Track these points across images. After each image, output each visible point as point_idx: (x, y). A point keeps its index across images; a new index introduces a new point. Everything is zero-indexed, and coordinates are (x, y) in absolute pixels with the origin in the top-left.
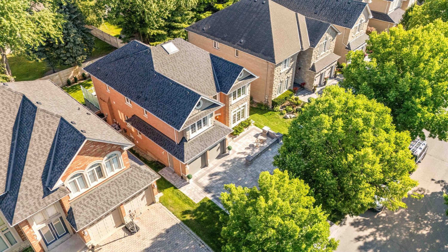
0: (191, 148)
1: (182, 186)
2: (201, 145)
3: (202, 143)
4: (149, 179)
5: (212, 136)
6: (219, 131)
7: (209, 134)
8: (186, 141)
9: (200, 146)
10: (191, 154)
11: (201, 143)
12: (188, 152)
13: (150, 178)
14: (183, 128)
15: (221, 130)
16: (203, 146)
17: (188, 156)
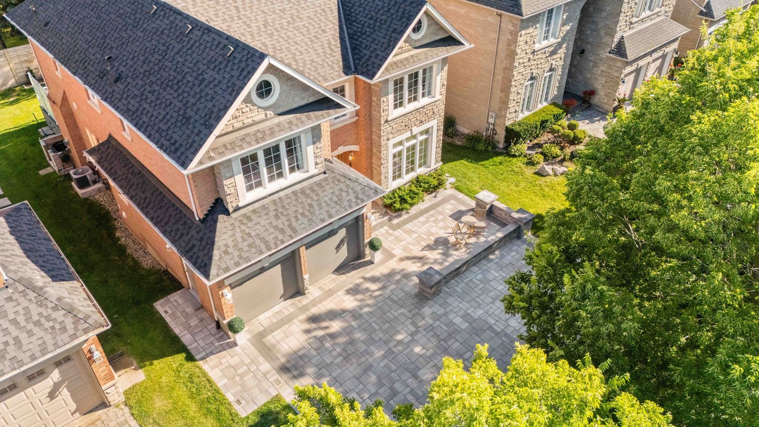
0: (238, 235)
1: (212, 353)
2: (276, 227)
3: (281, 222)
4: (64, 329)
5: (315, 204)
6: (341, 190)
7: (307, 196)
8: (227, 212)
9: (271, 230)
10: (236, 253)
11: (279, 223)
12: (227, 246)
13: (70, 326)
14: (201, 163)
15: (347, 186)
16: (282, 231)
17: (226, 258)
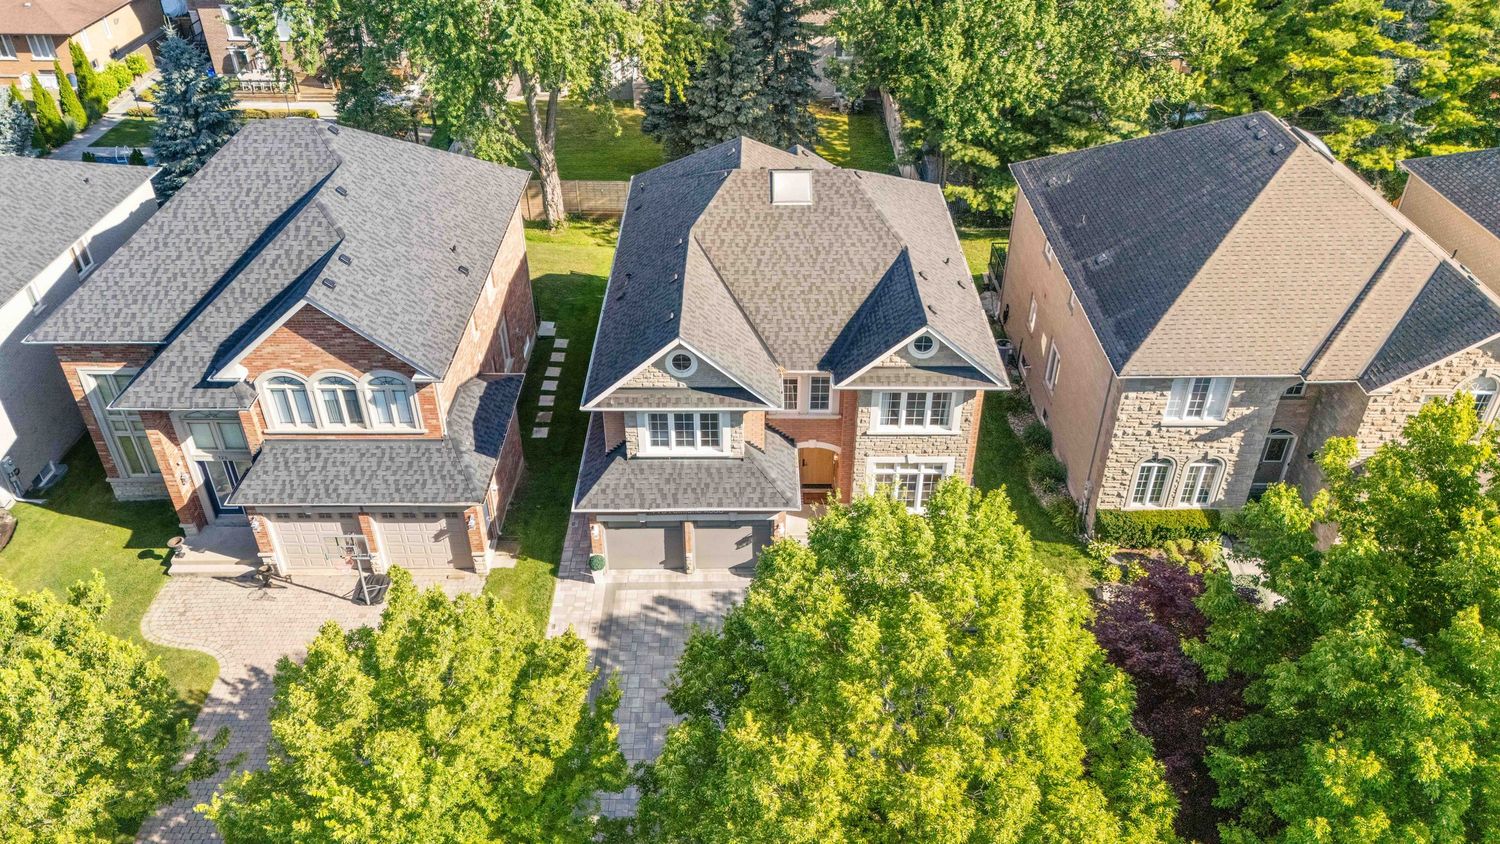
0: (624, 481)
3: (667, 488)
4: (455, 490)
6: (749, 484)
8: (624, 456)
10: (611, 496)
11: (666, 489)
12: (608, 486)
14: (598, 405)
15: (759, 484)
16: (664, 497)
